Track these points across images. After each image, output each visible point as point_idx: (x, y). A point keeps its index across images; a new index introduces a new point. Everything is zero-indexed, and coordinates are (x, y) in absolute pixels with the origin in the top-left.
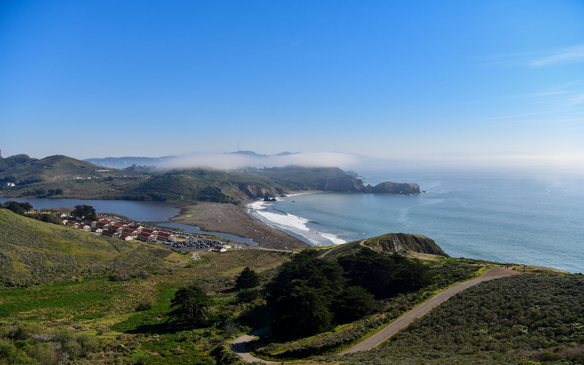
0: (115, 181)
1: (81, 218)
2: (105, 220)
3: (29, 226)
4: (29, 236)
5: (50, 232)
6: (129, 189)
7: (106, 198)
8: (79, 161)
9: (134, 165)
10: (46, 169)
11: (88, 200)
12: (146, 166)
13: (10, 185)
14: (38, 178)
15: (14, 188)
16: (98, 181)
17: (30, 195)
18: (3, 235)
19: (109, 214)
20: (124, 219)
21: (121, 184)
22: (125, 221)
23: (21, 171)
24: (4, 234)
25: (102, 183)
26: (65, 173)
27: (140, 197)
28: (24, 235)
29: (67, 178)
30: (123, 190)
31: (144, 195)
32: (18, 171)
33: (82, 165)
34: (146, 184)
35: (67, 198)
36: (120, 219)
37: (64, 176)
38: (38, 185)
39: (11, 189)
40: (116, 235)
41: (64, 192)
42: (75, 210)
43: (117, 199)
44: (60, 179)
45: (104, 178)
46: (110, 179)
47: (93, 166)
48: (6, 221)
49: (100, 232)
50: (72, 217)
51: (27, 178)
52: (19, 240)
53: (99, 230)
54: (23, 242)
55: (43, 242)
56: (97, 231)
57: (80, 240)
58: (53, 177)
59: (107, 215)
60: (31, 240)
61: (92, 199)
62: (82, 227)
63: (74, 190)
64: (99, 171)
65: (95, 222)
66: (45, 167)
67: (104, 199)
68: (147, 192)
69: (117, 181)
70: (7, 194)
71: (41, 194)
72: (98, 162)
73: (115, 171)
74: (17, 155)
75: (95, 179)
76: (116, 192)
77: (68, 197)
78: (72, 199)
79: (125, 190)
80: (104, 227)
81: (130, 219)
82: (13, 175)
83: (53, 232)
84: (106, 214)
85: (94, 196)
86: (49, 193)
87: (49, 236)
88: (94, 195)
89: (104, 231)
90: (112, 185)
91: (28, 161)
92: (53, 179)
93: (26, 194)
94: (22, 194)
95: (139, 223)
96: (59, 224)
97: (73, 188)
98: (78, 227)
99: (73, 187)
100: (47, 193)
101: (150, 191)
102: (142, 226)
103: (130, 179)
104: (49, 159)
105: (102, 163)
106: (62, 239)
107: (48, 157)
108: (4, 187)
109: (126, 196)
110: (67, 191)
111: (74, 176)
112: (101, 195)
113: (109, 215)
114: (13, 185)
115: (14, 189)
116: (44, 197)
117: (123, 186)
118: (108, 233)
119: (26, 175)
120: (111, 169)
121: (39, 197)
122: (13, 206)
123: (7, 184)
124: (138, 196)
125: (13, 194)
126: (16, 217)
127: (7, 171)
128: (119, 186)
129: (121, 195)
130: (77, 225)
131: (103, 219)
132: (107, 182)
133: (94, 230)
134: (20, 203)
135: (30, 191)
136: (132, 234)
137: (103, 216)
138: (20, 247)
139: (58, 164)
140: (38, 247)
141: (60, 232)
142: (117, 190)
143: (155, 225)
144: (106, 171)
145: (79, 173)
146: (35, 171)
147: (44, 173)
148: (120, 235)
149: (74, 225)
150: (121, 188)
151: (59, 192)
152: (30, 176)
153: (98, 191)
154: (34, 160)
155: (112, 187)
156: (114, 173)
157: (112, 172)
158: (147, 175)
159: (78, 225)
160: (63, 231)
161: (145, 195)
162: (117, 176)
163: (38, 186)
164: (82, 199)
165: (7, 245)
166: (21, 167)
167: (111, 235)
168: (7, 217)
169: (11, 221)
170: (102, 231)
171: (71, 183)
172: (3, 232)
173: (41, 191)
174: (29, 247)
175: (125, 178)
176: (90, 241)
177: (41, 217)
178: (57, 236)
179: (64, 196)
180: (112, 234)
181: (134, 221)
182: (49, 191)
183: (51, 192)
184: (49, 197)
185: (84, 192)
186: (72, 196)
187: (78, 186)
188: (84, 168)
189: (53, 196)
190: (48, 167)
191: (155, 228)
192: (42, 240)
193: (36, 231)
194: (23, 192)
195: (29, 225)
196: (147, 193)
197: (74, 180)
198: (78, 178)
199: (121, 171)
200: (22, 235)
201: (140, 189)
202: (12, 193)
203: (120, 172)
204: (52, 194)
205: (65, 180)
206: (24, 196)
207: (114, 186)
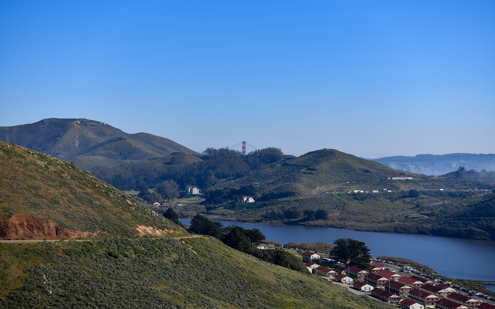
0: (422, 198)
1: (345, 263)
2: (388, 269)
3: (240, 269)
4: (237, 285)
5: (272, 280)
6: (446, 215)
7: (402, 231)
8: (361, 161)
9: (462, 169)
10: (304, 173)
11: (369, 231)
12: (486, 172)
13: (247, 200)
14: (290, 190)
15: (252, 206)
16: (391, 198)
17: (276, 219)
18: (196, 280)
19: (397, 260)
20: (424, 271)
21: (432, 204)
22: (423, 276)
23: (267, 176)
24: (198, 278)
25: (398, 202)
26: (335, 182)
27: (465, 230)
28: (229, 282)
29: (337, 191)
30: (434, 216)
31: (474, 229)
32: (261, 177)
33: (365, 168)
34: (479, 206)
35: (332, 226)
36: (415, 270)
37: (333, 187)
38: (289, 201)
39: (247, 208)
40: (395, 299)
41: (330, 215)
42: (335, 248)
43: (420, 232)
44: (326, 192)
45: (402, 192)
46: (413, 194)
47: (384, 169)
48: (206, 257)
49: (368, 290)
50: (330, 260)
51: (274, 190)
52: (219, 290)
53: (368, 288)
54: (224, 295)
55: (257, 297)
56: (363, 288)
57: (320, 300)
58: (314, 187)
59: (393, 261)
60: (238, 291)
61: (376, 231)
62: (339, 279)
63: (347, 212)
64: (394, 179)
65: (364, 272)
66: (303, 170)
67: (397, 231)
68: (480, 223)
69: (426, 198)
70: (241, 215)
71: (293, 219)
72: (403, 163)
73: (425, 178)
74: (263, 149)
75: (386, 194)
76: (421, 219)
77: (336, 225)
78: (342, 228)
79: (437, 216)
80: (378, 282)
81: (436, 273)
82: (254, 183)
83: (277, 280)
84: (392, 259)
85: (380, 225)
86: (305, 215)
87: (269, 287)
88: (379, 223)
89: (375, 289)
90: (415, 206)
91: (280, 159)
92: (313, 192)
93: (269, 217)
94: (262, 216)
95: (450, 281)
96: (299, 270)
97: (346, 210)
98: (334, 278)
99: (345, 207)
100: (302, 216)
101: (486, 221)
102: (454, 287)
103: (451, 195)
104: (312, 156)
105: (410, 166)
106: (289, 296)
107: (310, 153)
108: (238, 204)
109: (437, 229)
110: (334, 214)
111: (350, 188)
112: (392, 224)
113: (397, 262)
114: (251, 200)
115: (252, 208)
116: (296, 223)
117: (435, 208)
118: (381, 294)
119: (273, 183)
120: (417, 175)
121: (290, 223)
122: (235, 233)
123: (243, 199)
124: (461, 229)
125: (250, 217)
126: (224, 251)
127: (246, 177)
128: (428, 208)
129: (429, 226)
130: (332, 274)
131: (384, 269)
132: (408, 200)
133: (357, 286)
134: (247, 230)
135: (276, 211)
136: (426, 300)
137: (386, 262)
138: (218, 302)
139: (324, 165)
140: (246, 304)
141: (289, 283)
142: (422, 216)
143: (483, 287)
144: (407, 180)
145: (358, 182)
146: (287, 177)
147: (300, 181)
148: (401, 300)
149: (328, 275)
150: (430, 212)
151: (321, 215)
152: (277, 186)
153: (389, 216)
154: (289, 159)
155: (416, 209)
156: (422, 184)
157: (419, 182)
158: (486, 189)
159: (334, 275)
160: (294, 282)
161: (475, 227)
162: (426, 190)
163: (289, 203)
164: (358, 230)
165: (199, 297)
166: (267, 169)
167: (385, 298)
168: (209, 249)
169: (213, 257)
170: (372, 288)
171: (343, 200)
172: (197, 274)
173: (292, 212)
174: (231, 304)
175: (441, 194)
176: (339, 305)
177: (272, 255)
178: (283, 288)
179: (329, 222)
180: (388, 297)
181: (441, 276)
182: (306, 212)
183: (309, 215)
184: (304, 223)
185: (364, 217)
186: (341, 223)
187: (354, 205)
188: (368, 174)
189: (310, 222)
190: (308, 169)
191: (478, 294)
192: (256, 293)
193: (250, 277)
194: (265, 212)
195: (241, 266)
196: (478, 224)
197: (349, 195)
198: (356, 191)
199: (435, 180)
200: (226, 282)
201: (465, 215)
202: (249, 214)
203: (434, 182)
204: (310, 219)
205: (333, 193)
206: (266, 220)
207: (419, 209)
